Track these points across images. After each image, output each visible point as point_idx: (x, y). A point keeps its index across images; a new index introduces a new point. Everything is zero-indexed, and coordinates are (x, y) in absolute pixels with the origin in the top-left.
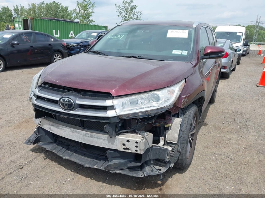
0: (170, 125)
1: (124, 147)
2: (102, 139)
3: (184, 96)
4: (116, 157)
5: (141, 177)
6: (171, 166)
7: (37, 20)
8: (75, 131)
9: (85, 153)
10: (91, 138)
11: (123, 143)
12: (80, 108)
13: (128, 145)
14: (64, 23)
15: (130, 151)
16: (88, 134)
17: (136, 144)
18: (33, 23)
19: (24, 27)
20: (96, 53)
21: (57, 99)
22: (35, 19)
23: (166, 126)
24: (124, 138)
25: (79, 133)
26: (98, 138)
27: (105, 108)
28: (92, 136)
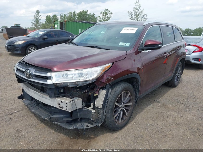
0: (97, 94)
1: (59, 106)
2: (48, 99)
3: (108, 74)
4: (57, 113)
5: (71, 129)
6: (99, 125)
7: (69, 22)
8: (36, 92)
9: (46, 109)
10: (43, 98)
11: (59, 103)
12: (35, 77)
13: (62, 105)
14: (86, 24)
15: (63, 109)
16: (41, 95)
17: (66, 105)
18: (66, 24)
19: (60, 27)
20: (73, 43)
21: (24, 70)
22: (67, 22)
23: (95, 95)
24: (59, 99)
25: (37, 94)
26: (46, 98)
27: (47, 78)
28: (43, 97)
